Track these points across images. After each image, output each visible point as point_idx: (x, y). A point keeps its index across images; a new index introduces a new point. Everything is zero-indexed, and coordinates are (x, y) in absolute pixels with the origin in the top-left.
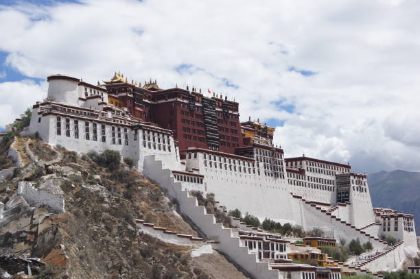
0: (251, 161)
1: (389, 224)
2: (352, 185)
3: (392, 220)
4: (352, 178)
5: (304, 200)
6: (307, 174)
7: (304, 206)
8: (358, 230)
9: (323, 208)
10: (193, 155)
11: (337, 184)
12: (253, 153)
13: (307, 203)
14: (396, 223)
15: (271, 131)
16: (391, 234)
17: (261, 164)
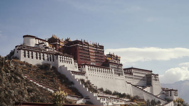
0: (109, 69)
1: (168, 94)
2: (152, 78)
3: (169, 92)
4: (152, 75)
5: (132, 84)
6: (134, 74)
7: (132, 87)
8: (155, 96)
9: (140, 87)
10: (83, 66)
11: (147, 78)
12: (109, 66)
13: (133, 85)
14: (171, 93)
15: (119, 58)
16: (169, 97)
17: (113, 70)
